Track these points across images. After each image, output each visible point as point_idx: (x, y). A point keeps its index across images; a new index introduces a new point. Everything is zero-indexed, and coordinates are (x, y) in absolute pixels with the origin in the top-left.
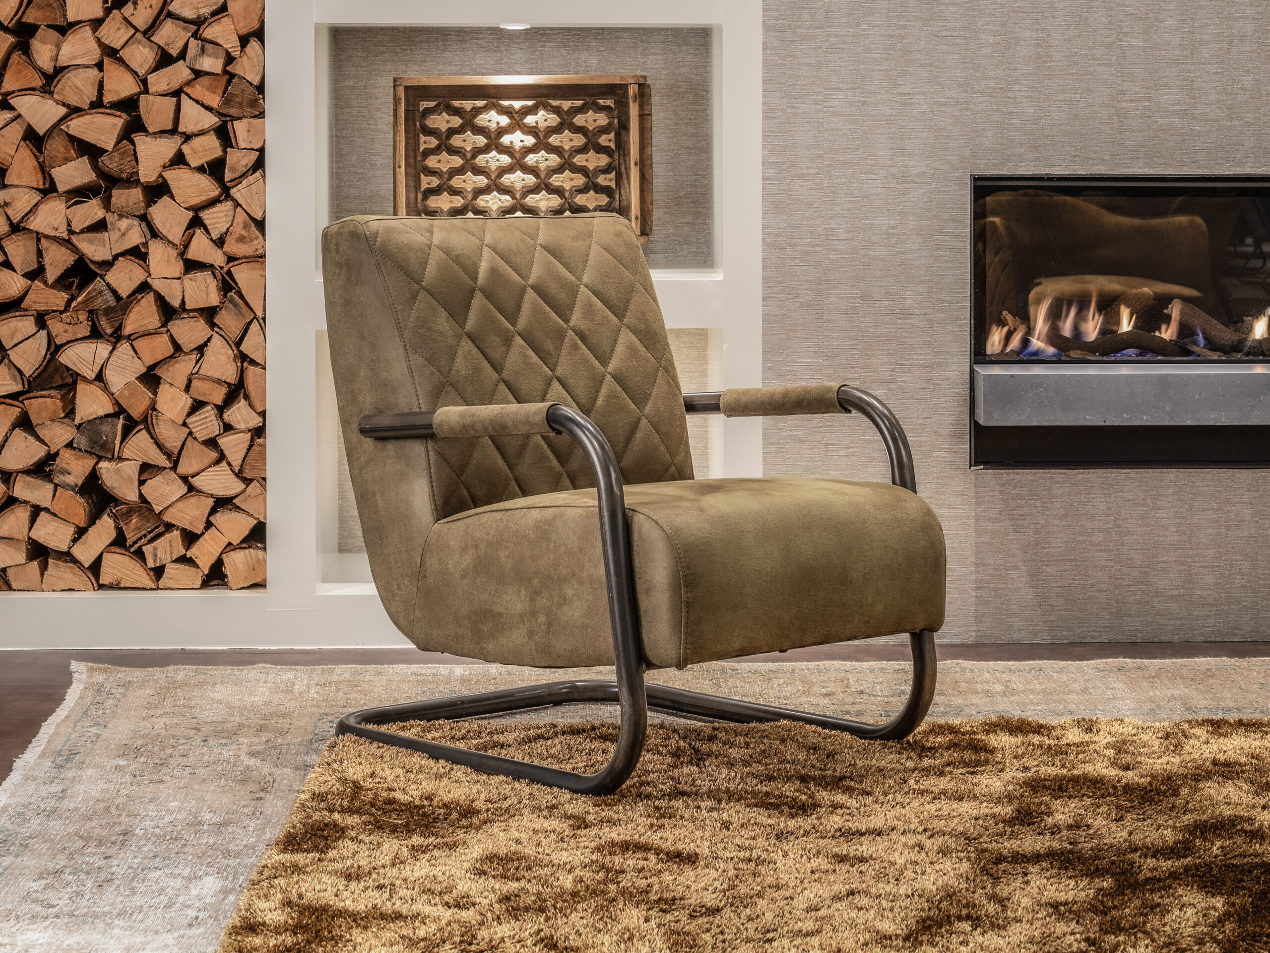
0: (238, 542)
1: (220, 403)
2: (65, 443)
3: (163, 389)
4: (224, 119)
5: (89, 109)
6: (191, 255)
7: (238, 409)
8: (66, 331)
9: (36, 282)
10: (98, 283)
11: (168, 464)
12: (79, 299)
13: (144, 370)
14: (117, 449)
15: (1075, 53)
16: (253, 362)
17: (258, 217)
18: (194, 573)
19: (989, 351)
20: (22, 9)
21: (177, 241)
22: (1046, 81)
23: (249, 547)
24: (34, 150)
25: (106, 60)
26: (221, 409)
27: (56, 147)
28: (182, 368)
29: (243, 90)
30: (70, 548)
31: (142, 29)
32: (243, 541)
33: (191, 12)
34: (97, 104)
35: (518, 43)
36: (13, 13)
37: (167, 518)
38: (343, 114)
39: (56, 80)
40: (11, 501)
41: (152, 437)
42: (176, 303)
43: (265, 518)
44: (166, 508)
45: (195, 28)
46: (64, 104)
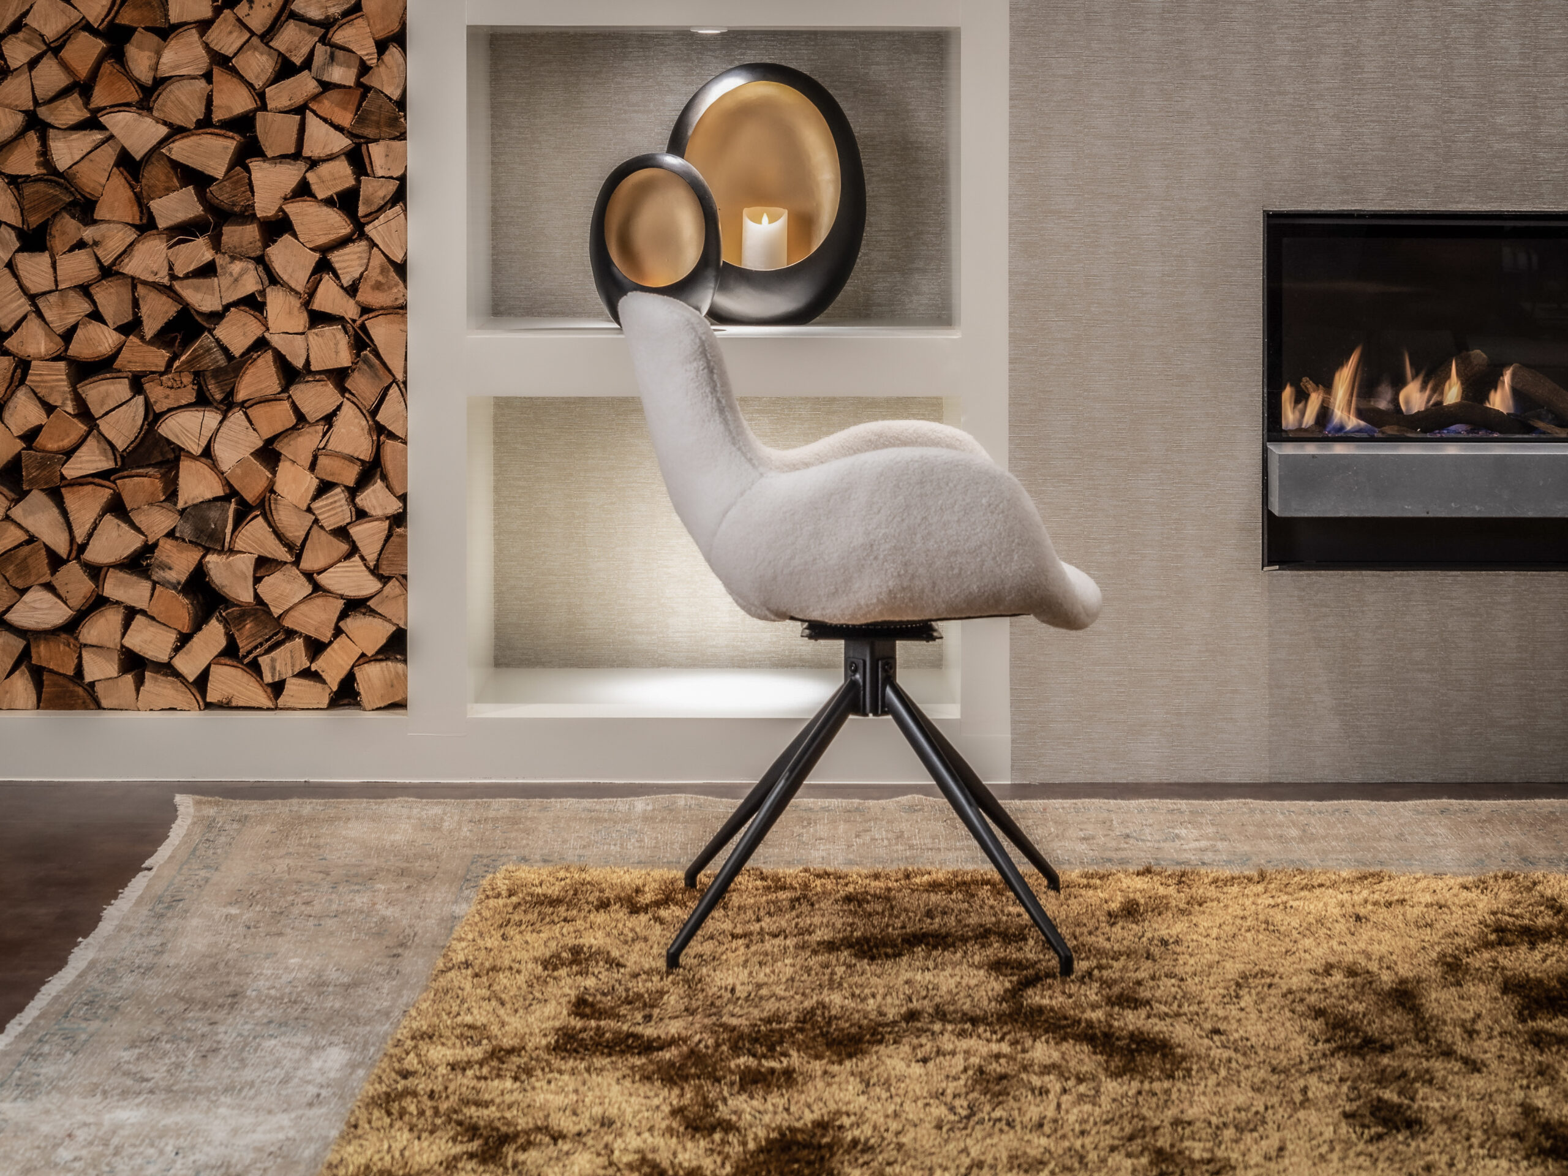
0: (373, 652)
1: (351, 484)
2: (166, 531)
3: (284, 467)
4: (357, 141)
5: (195, 128)
6: (317, 305)
7: (374, 491)
8: (167, 397)
9: (131, 337)
10: (206, 339)
11: (289, 558)
12: (183, 358)
13: (260, 444)
14: (228, 539)
15: (1393, 62)
16: (391, 436)
17: (398, 259)
18: (320, 690)
19: (1284, 427)
20: (115, 8)
21: (300, 288)
22: (1356, 97)
23: (387, 659)
24: (129, 178)
25: (216, 71)
26: (353, 492)
27: (155, 174)
28: (306, 442)
29: (381, 107)
30: (171, 658)
31: (259, 33)
32: (379, 652)
33: (318, 12)
34: (205, 123)
35: (714, 51)
36: (104, 13)
37: (288, 623)
38: (500, 135)
39: (156, 93)
40: (99, 603)
41: (270, 525)
42: (299, 363)
43: (406, 624)
44: (287, 612)
45: (323, 31)
46: (165, 123)
